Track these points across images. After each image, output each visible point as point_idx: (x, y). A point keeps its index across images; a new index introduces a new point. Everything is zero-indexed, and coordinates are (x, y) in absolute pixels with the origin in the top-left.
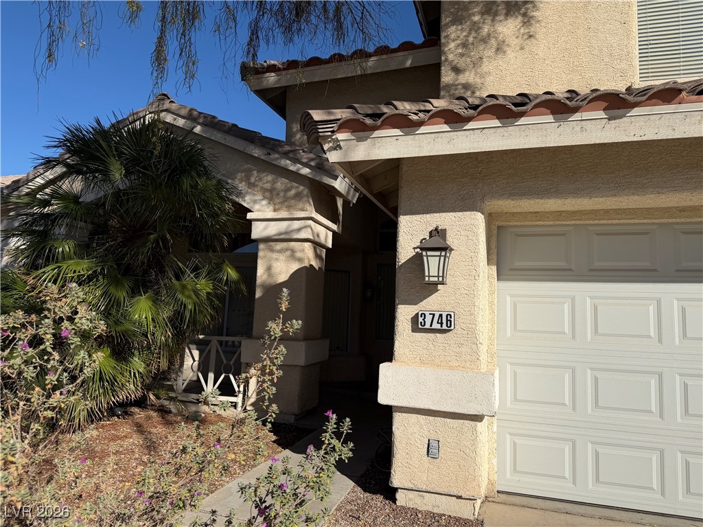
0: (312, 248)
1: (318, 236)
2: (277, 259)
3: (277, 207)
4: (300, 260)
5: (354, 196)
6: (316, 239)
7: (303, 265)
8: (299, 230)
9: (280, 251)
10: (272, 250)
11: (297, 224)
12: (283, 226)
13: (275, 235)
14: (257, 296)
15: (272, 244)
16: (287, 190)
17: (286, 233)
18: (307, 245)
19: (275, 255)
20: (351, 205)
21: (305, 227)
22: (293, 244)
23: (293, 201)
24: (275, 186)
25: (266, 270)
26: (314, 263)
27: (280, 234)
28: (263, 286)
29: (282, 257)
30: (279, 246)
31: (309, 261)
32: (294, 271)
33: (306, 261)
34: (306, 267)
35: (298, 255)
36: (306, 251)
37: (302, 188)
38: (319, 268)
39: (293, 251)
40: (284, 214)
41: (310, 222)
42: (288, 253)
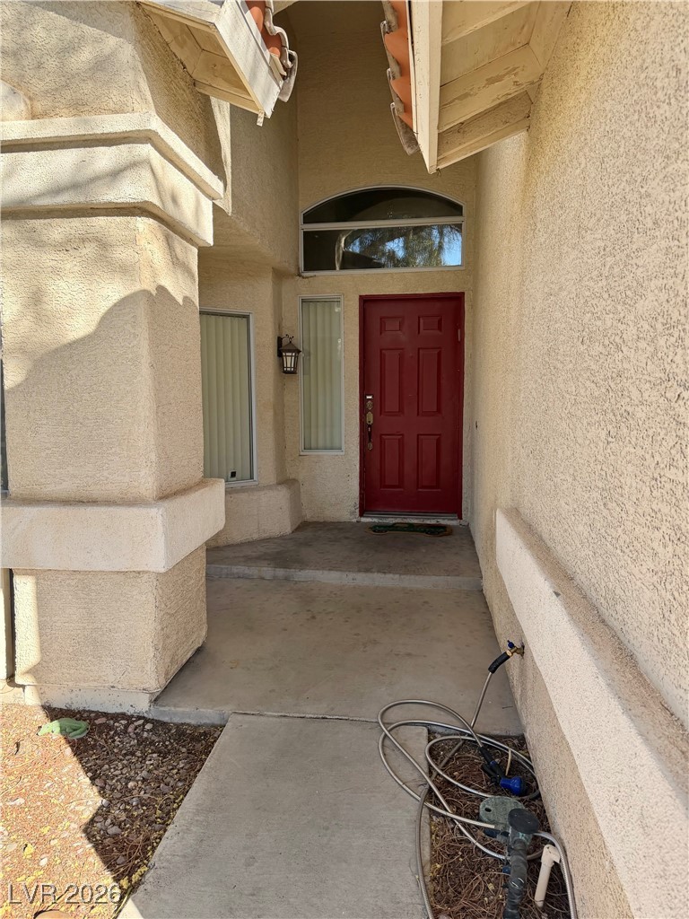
0: (160, 235)
1: (174, 200)
2: (56, 271)
3: (39, 107)
4: (125, 270)
5: (267, 93)
6: (171, 210)
7: (137, 287)
8: (115, 174)
9: (65, 246)
10: (39, 244)
11: (105, 158)
12: (63, 162)
13: (40, 195)
14: (10, 381)
15: (37, 223)
16: (68, 49)
17: (75, 186)
18: (143, 224)
19: (48, 259)
20: (260, 122)
21: (134, 165)
22: (101, 221)
23: (88, 87)
24: (27, 35)
25: (26, 306)
26: (167, 282)
27: (58, 191)
28: (22, 350)
29: (70, 264)
30: (59, 229)
31: (155, 275)
32: (110, 304)
33: (146, 273)
34: (145, 292)
35: (121, 254)
36: (143, 242)
37: (112, 41)
38: (186, 298)
39: (103, 244)
40: (61, 126)
41: (146, 150)
42: (89, 250)
